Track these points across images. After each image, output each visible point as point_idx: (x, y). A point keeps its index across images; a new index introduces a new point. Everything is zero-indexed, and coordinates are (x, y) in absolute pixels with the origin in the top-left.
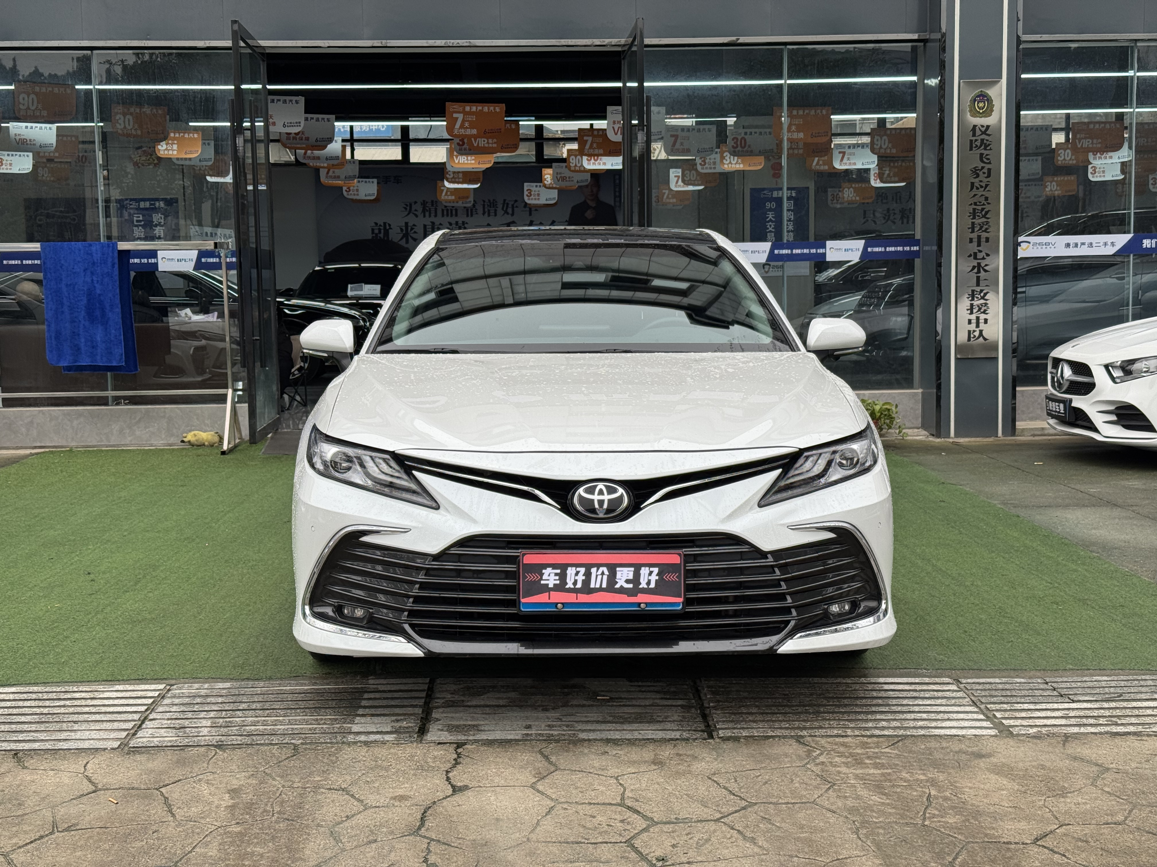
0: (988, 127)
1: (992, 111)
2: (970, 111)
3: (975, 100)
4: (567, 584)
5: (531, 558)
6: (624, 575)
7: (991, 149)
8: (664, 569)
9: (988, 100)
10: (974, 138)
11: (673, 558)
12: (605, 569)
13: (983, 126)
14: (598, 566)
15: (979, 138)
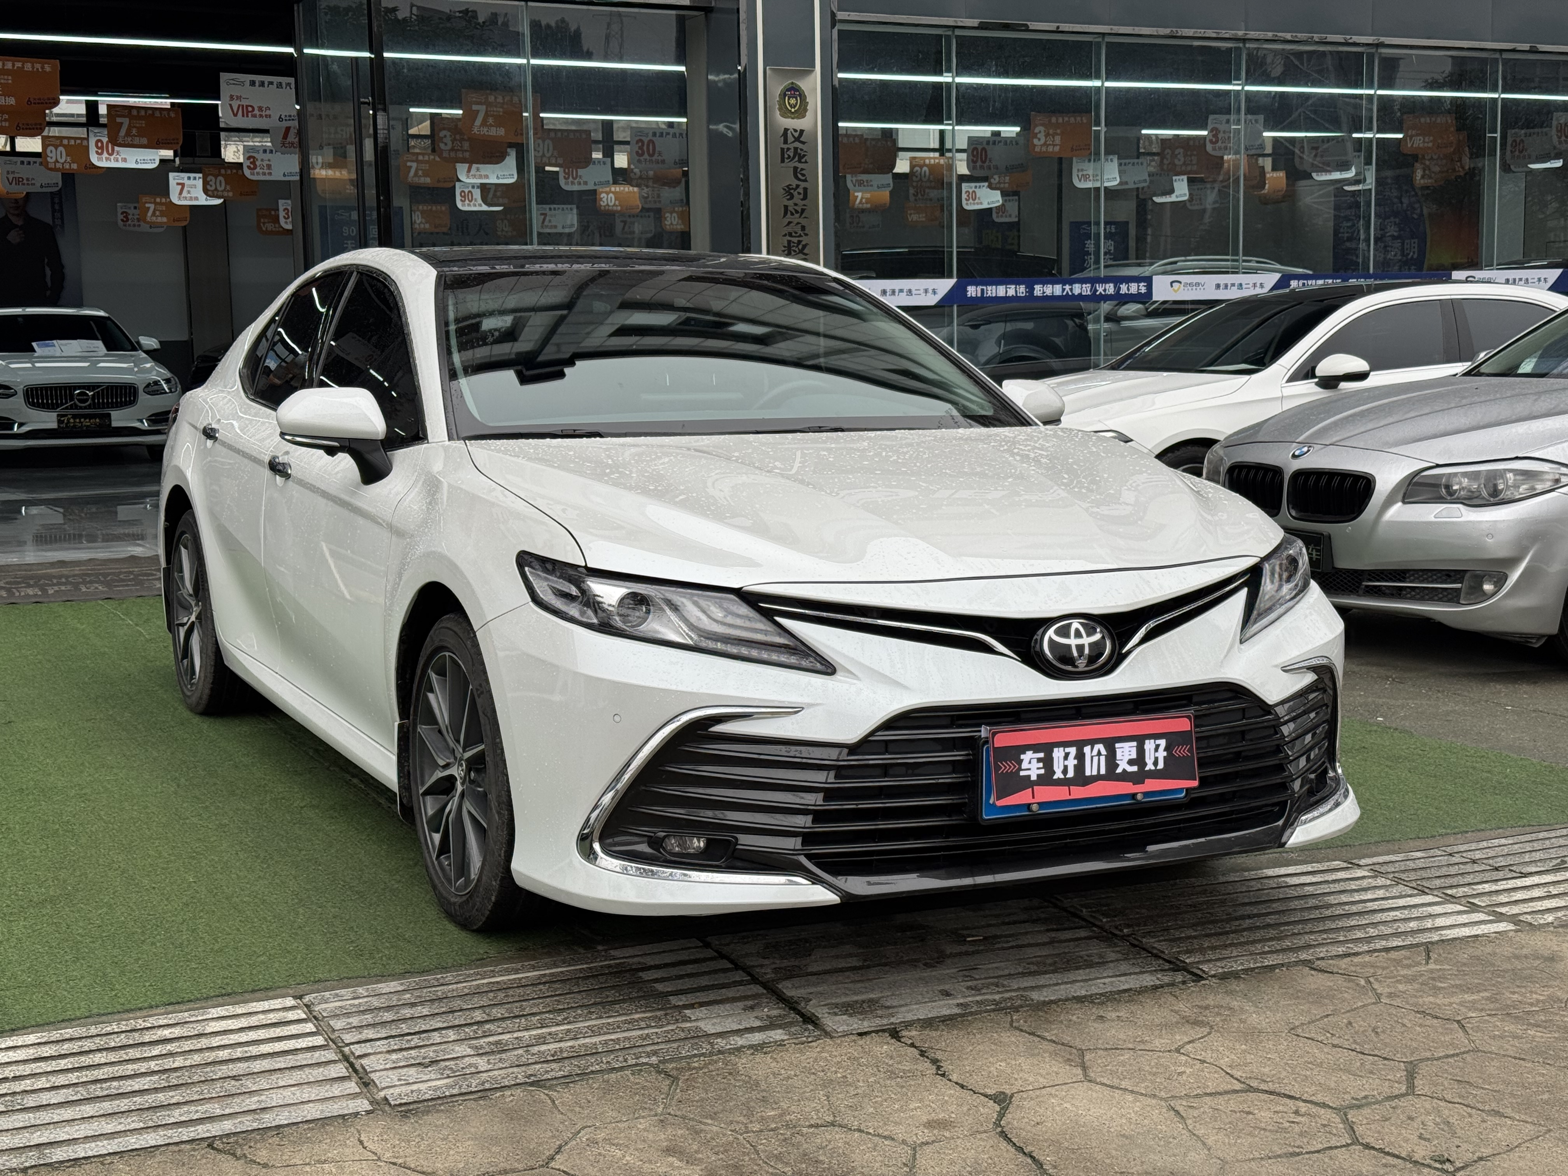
0: (802, 131)
1: (806, 110)
2: (780, 109)
3: (785, 95)
4: (1054, 773)
5: (1005, 738)
6: (1126, 752)
7: (806, 162)
8: (1173, 740)
9: (800, 95)
10: (785, 146)
11: (1181, 723)
12: (1100, 747)
13: (795, 131)
14: (1092, 742)
15: (792, 146)
